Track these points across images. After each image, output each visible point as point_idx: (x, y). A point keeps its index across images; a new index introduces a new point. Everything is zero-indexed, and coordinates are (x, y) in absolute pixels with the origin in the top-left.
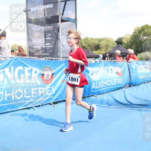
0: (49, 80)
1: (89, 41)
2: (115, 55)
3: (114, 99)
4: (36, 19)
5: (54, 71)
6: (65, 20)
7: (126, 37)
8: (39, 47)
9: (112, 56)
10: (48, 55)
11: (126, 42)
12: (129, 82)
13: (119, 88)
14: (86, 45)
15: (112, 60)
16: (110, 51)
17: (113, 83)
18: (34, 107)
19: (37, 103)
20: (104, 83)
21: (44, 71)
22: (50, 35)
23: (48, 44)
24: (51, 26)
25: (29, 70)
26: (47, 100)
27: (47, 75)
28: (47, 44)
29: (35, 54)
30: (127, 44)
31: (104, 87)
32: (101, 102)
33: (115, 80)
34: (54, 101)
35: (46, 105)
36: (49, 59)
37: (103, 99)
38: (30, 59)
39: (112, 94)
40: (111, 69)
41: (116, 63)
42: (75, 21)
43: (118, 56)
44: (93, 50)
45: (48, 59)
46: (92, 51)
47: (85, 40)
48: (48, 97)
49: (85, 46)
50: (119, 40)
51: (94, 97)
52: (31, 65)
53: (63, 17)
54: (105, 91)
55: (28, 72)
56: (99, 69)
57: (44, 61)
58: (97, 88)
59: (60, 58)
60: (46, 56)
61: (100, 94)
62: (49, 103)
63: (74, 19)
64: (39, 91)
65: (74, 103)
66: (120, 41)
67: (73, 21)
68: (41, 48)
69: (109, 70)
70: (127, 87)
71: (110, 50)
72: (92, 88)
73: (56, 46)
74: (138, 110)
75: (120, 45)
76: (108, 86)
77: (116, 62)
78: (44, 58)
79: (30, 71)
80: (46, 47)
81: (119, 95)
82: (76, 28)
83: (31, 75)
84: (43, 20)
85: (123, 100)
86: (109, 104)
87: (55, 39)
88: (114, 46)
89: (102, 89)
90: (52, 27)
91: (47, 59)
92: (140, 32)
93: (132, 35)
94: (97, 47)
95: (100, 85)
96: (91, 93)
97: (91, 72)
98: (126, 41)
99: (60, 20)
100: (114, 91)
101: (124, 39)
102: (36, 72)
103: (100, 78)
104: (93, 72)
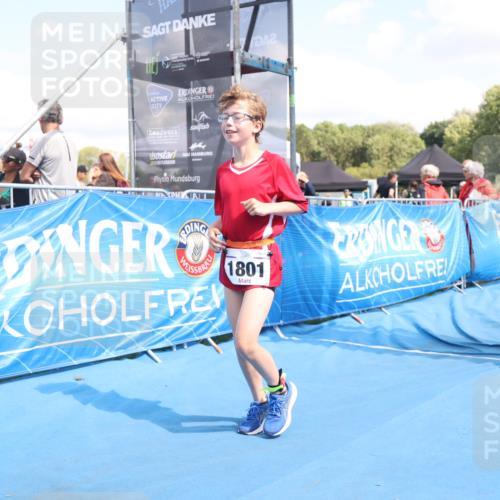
0: (203, 262)
1: (334, 134)
2: (420, 182)
3: (418, 327)
4: (160, 63)
6: (257, 65)
7: (458, 122)
8: (170, 155)
9: (411, 183)
10: (199, 181)
11: (456, 137)
12: (468, 269)
13: (434, 289)
14: (322, 149)
15: (409, 197)
16: (401, 168)
17: (412, 275)
18: (154, 350)
19: (163, 339)
20: (381, 275)
21: (184, 236)
22: (204, 115)
23: (200, 145)
24: (207, 86)
25: (135, 231)
26: (196, 330)
27: (196, 248)
28: (193, 147)
29: (156, 179)
30: (460, 146)
31: (381, 288)
32: (375, 336)
33: (417, 263)
34: (219, 334)
35: (190, 344)
36: (202, 196)
37: (375, 328)
38: (139, 196)
39: (411, 311)
40: (406, 228)
41: (422, 206)
42: (288, 68)
43: (431, 184)
44: (347, 164)
45: (197, 194)
46: (344, 167)
47: (319, 133)
48: (198, 319)
49: (319, 153)
50: (435, 130)
51: (349, 320)
52: (143, 215)
53: (247, 55)
54: (385, 300)
55: (134, 238)
56: (366, 226)
57: (184, 203)
58: (359, 289)
60: (192, 185)
61: (368, 310)
62: (202, 338)
63: (285, 61)
64: (169, 298)
65: (284, 340)
66: (436, 136)
67: (283, 70)
68: (175, 159)
69: (398, 232)
70: (460, 287)
71: (402, 163)
72: (341, 292)
75: (436, 147)
76: (394, 285)
77: (424, 203)
78: (183, 190)
79: (140, 235)
80: (193, 154)
82: (291, 92)
83: (143, 246)
84: (181, 67)
85: (447, 332)
86: (400, 344)
88: (415, 150)
89: (375, 295)
90: (211, 89)
91: (194, 196)
93: (477, 115)
94: (360, 156)
95: (367, 281)
96: (340, 307)
97: (339, 238)
98: (459, 133)
99: (237, 67)
100: (415, 299)
101: (450, 126)
102: (159, 238)
103: (371, 258)
104: (346, 237)
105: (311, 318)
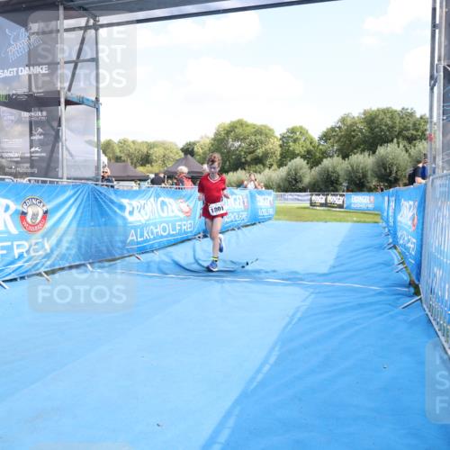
0: (38, 224)
1: (129, 146)
4: (9, 95)
5: (48, 207)
6: (75, 100)
7: (202, 143)
8: (16, 155)
10: (36, 172)
11: (201, 151)
12: (204, 227)
13: (185, 239)
14: (122, 155)
16: (169, 168)
17: (173, 231)
18: (3, 281)
19: (10, 274)
20: (155, 231)
21: (25, 207)
22: (40, 130)
24: (41, 112)
26: (33, 267)
28: (33, 150)
29: (8, 170)
30: (202, 156)
31: (154, 239)
32: (148, 267)
33: (178, 223)
34: (49, 269)
35: (29, 276)
36: (38, 181)
37: (151, 262)
39: (171, 252)
42: (96, 104)
44: (138, 164)
45: (35, 180)
46: (135, 167)
47: (120, 145)
49: (121, 157)
50: (189, 146)
51: (133, 258)
53: (69, 94)
54: (156, 246)
56: (145, 201)
58: (139, 240)
59: (62, 178)
60: (32, 175)
61: (145, 252)
62: (38, 272)
63: (94, 99)
64: (15, 247)
66: (190, 150)
67: (92, 105)
68: (21, 157)
70: (199, 237)
71: (170, 165)
72: (128, 241)
73: (54, 155)
74: (217, 281)
75: (189, 156)
76: (162, 237)
78: (26, 177)
80: (32, 155)
81: (183, 254)
82: (98, 118)
86: (163, 272)
87: (52, 138)
88: (177, 158)
89: (150, 243)
90: (44, 113)
91: (33, 181)
92: (228, 133)
93: (212, 139)
94: (146, 160)
95: (146, 234)
96: (128, 251)
97: (128, 208)
98: (202, 149)
99: (63, 100)
100: (174, 245)
101: (197, 144)
102: (7, 208)
103: (148, 220)
104: (133, 208)
105: (110, 258)
